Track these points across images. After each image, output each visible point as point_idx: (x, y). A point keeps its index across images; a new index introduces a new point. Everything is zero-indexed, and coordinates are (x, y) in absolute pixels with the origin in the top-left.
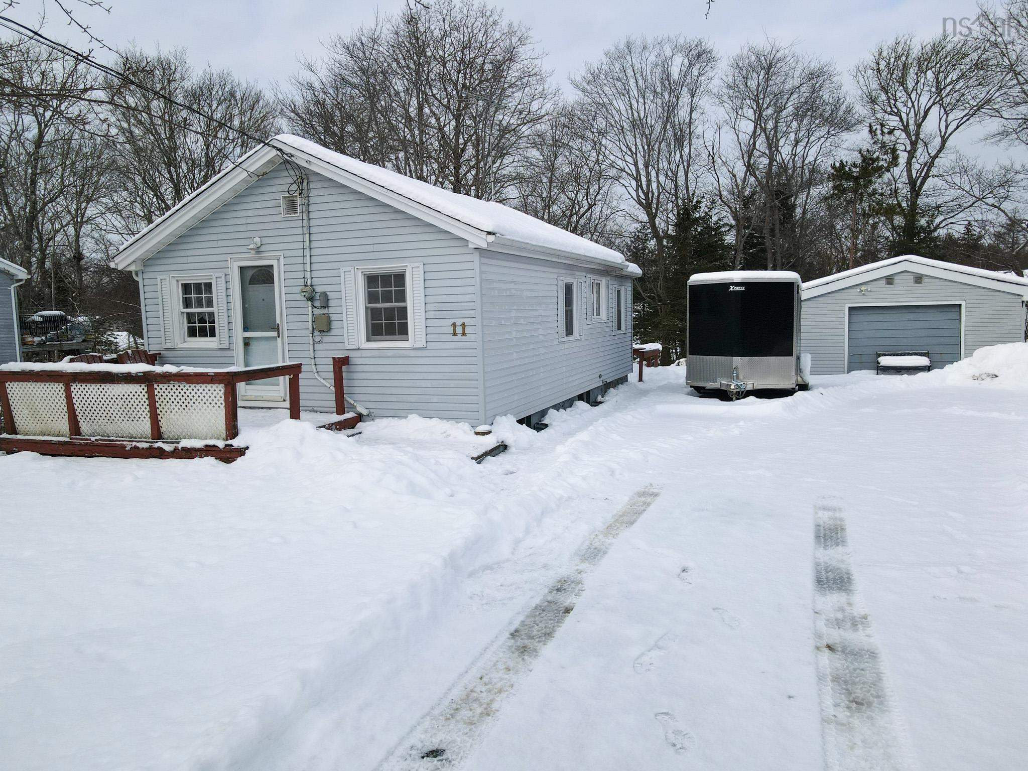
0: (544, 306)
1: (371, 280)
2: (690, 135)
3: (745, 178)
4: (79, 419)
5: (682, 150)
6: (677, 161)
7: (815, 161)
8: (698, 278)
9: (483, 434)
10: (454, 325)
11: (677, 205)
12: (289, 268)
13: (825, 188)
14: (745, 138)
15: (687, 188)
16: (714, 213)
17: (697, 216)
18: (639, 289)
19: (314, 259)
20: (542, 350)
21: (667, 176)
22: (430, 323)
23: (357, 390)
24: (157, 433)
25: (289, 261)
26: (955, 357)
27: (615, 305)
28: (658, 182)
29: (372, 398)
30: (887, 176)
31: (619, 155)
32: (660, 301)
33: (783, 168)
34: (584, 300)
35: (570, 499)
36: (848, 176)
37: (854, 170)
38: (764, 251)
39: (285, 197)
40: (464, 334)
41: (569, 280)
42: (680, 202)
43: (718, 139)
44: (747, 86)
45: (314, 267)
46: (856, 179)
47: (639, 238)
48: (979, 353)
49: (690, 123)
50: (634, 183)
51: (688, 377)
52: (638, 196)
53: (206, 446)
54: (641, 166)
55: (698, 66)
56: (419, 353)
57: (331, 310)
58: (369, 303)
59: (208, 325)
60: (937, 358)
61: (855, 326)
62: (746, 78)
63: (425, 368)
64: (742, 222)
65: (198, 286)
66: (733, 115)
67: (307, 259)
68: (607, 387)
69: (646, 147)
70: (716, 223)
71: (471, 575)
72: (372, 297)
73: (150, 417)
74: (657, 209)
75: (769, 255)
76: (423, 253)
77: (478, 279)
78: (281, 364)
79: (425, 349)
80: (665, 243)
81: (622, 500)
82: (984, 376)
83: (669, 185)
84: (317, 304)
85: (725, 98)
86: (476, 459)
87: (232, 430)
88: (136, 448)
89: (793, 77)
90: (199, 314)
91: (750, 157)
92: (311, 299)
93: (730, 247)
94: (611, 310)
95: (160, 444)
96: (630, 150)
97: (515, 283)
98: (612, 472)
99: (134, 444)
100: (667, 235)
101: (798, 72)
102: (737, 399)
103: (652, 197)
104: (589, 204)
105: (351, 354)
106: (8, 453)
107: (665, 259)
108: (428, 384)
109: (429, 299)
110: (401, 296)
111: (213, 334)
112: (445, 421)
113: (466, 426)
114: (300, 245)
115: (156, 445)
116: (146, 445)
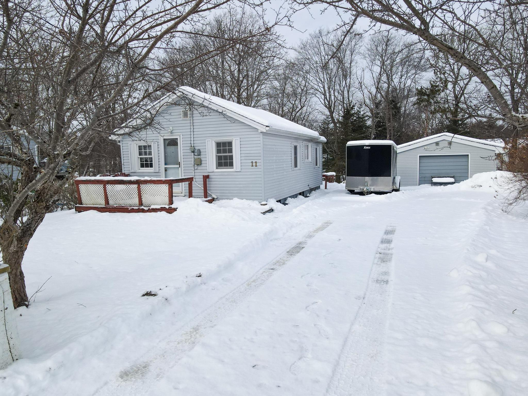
0: (286, 155)
1: (218, 145)
2: (350, 73)
3: (376, 95)
4: (109, 198)
5: (346, 80)
6: (344, 86)
7: (410, 85)
8: (351, 143)
9: (264, 205)
10: (252, 162)
11: (344, 107)
12: (184, 139)
13: (414, 99)
14: (376, 75)
15: (349, 99)
16: (362, 110)
17: (353, 112)
18: (325, 147)
19: (195, 136)
20: (285, 173)
21: (339, 93)
22: (242, 161)
23: (212, 188)
24: (141, 203)
25: (184, 137)
26: (466, 178)
27: (315, 155)
28: (335, 95)
29: (219, 192)
30: (442, 94)
31: (316, 83)
32: (335, 153)
33: (395, 89)
34: (302, 153)
35: (300, 224)
36: (425, 94)
37: (427, 91)
38: (385, 129)
39: (183, 111)
40: (256, 166)
41: (296, 144)
42: (345, 105)
43: (363, 75)
44: (377, 50)
45: (195, 139)
46: (428, 96)
47: (325, 123)
48: (475, 176)
49: (350, 67)
50: (323, 96)
51: (346, 187)
52: (325, 103)
53: (161, 208)
54: (326, 89)
55: (354, 40)
56: (238, 174)
57: (202, 156)
58: (217, 153)
59: (149, 162)
60: (458, 179)
61: (422, 164)
62: (377, 46)
63: (240, 180)
64: (375, 115)
65: (145, 147)
66: (370, 64)
67: (192, 136)
68: (311, 190)
69: (329, 79)
70: (363, 115)
71: (271, 240)
72: (218, 151)
73: (139, 197)
74: (334, 109)
75: (388, 131)
76: (240, 134)
77: (262, 144)
78: (180, 178)
79: (240, 172)
80: (338, 125)
81: (319, 224)
82: (476, 186)
83: (340, 97)
84: (196, 154)
85: (367, 56)
86: (263, 213)
87: (171, 202)
88: (133, 209)
89: (399, 46)
90: (145, 158)
91: (378, 84)
92: (193, 152)
93: (369, 127)
94: (313, 157)
95: (142, 207)
96: (321, 81)
97: (275, 146)
98: (315, 217)
99: (132, 207)
100: (339, 121)
101: (401, 44)
102: (367, 195)
103: (332, 103)
104: (301, 106)
105: (210, 174)
106: (79, 212)
107: (337, 133)
108: (241, 186)
109: (242, 152)
110: (231, 151)
111: (151, 166)
112: (248, 200)
113: (257, 202)
114: (189, 130)
115: (141, 208)
116: (137, 208)
